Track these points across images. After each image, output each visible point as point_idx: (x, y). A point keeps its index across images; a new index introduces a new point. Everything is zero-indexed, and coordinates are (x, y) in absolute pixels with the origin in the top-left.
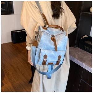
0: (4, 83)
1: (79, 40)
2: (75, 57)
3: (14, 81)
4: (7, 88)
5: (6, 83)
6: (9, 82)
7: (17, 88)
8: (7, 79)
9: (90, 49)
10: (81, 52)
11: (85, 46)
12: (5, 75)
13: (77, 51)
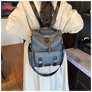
0: (10, 79)
1: (80, 42)
2: (72, 58)
3: (19, 78)
4: (12, 84)
5: (12, 79)
7: (20, 84)
9: (89, 51)
10: (80, 53)
11: (84, 48)
12: (12, 72)
13: (76, 52)
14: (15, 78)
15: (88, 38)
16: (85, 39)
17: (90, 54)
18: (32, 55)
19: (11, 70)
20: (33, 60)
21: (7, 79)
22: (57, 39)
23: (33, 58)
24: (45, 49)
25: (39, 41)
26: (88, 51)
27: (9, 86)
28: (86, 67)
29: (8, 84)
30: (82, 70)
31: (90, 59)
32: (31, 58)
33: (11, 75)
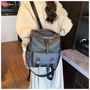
0: (7, 78)
1: (78, 43)
2: (71, 60)
3: (16, 77)
4: (9, 83)
5: (8, 78)
6: (11, 78)
8: (10, 74)
10: (78, 54)
11: (82, 49)
13: (74, 54)
14: (12, 77)
15: (86, 40)
16: (82, 40)
17: (88, 56)
18: (30, 55)
19: (8, 69)
20: (30, 59)
21: (4, 78)
22: (56, 41)
23: (30, 57)
24: (43, 49)
25: (39, 41)
26: (85, 52)
27: (6, 85)
28: (86, 69)
29: (5, 83)
30: (81, 72)
31: (88, 61)
32: (28, 58)
33: (8, 74)
